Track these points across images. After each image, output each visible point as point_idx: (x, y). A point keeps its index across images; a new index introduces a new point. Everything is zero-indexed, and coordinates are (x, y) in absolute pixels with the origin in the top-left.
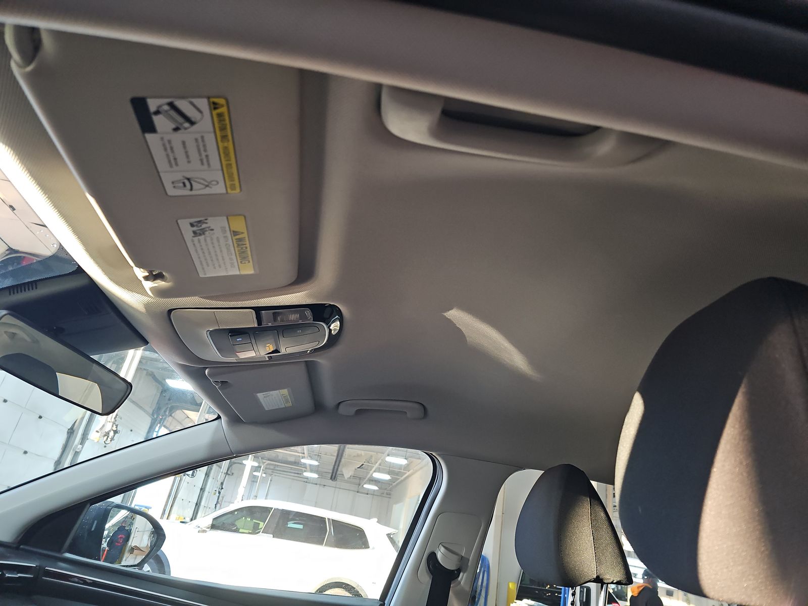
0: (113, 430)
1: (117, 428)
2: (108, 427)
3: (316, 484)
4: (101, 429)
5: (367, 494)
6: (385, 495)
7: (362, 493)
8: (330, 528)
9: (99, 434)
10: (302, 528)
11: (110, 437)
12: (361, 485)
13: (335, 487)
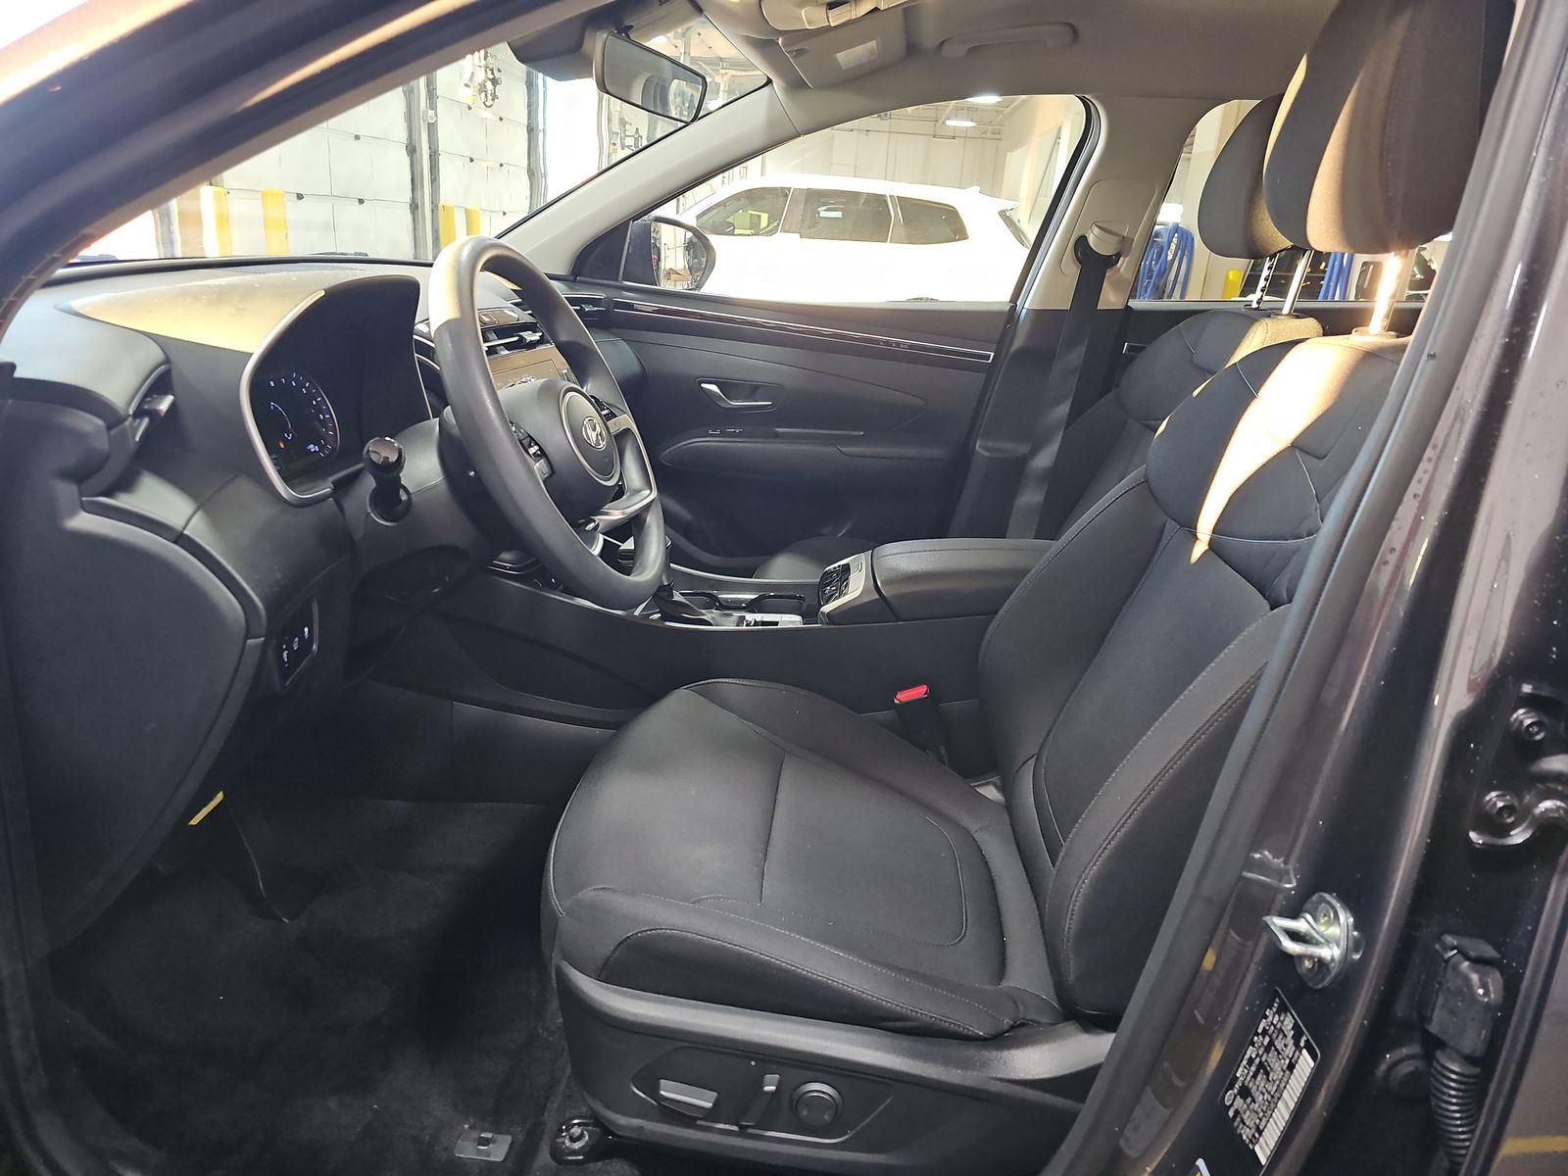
0: (490, 79)
1: (493, 74)
2: (480, 75)
3: (852, 130)
4: (471, 80)
5: (954, 138)
6: (989, 135)
7: (942, 137)
8: (896, 214)
9: (470, 91)
10: (840, 216)
11: (489, 92)
12: (941, 121)
13: (890, 132)
